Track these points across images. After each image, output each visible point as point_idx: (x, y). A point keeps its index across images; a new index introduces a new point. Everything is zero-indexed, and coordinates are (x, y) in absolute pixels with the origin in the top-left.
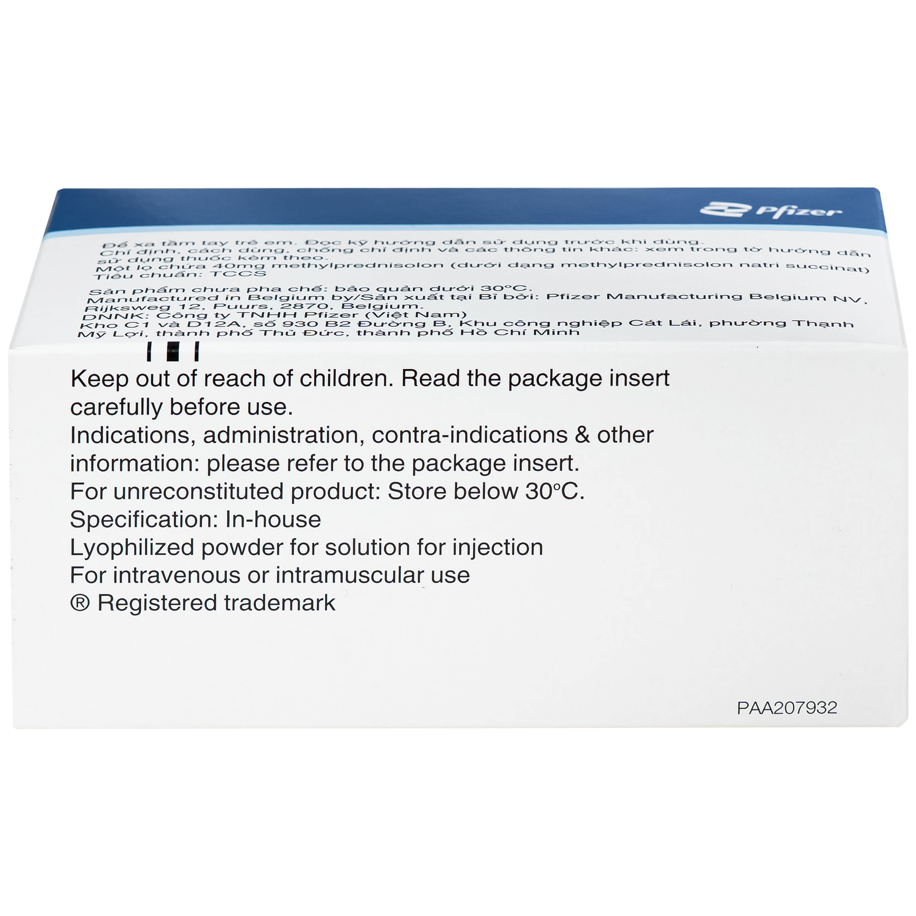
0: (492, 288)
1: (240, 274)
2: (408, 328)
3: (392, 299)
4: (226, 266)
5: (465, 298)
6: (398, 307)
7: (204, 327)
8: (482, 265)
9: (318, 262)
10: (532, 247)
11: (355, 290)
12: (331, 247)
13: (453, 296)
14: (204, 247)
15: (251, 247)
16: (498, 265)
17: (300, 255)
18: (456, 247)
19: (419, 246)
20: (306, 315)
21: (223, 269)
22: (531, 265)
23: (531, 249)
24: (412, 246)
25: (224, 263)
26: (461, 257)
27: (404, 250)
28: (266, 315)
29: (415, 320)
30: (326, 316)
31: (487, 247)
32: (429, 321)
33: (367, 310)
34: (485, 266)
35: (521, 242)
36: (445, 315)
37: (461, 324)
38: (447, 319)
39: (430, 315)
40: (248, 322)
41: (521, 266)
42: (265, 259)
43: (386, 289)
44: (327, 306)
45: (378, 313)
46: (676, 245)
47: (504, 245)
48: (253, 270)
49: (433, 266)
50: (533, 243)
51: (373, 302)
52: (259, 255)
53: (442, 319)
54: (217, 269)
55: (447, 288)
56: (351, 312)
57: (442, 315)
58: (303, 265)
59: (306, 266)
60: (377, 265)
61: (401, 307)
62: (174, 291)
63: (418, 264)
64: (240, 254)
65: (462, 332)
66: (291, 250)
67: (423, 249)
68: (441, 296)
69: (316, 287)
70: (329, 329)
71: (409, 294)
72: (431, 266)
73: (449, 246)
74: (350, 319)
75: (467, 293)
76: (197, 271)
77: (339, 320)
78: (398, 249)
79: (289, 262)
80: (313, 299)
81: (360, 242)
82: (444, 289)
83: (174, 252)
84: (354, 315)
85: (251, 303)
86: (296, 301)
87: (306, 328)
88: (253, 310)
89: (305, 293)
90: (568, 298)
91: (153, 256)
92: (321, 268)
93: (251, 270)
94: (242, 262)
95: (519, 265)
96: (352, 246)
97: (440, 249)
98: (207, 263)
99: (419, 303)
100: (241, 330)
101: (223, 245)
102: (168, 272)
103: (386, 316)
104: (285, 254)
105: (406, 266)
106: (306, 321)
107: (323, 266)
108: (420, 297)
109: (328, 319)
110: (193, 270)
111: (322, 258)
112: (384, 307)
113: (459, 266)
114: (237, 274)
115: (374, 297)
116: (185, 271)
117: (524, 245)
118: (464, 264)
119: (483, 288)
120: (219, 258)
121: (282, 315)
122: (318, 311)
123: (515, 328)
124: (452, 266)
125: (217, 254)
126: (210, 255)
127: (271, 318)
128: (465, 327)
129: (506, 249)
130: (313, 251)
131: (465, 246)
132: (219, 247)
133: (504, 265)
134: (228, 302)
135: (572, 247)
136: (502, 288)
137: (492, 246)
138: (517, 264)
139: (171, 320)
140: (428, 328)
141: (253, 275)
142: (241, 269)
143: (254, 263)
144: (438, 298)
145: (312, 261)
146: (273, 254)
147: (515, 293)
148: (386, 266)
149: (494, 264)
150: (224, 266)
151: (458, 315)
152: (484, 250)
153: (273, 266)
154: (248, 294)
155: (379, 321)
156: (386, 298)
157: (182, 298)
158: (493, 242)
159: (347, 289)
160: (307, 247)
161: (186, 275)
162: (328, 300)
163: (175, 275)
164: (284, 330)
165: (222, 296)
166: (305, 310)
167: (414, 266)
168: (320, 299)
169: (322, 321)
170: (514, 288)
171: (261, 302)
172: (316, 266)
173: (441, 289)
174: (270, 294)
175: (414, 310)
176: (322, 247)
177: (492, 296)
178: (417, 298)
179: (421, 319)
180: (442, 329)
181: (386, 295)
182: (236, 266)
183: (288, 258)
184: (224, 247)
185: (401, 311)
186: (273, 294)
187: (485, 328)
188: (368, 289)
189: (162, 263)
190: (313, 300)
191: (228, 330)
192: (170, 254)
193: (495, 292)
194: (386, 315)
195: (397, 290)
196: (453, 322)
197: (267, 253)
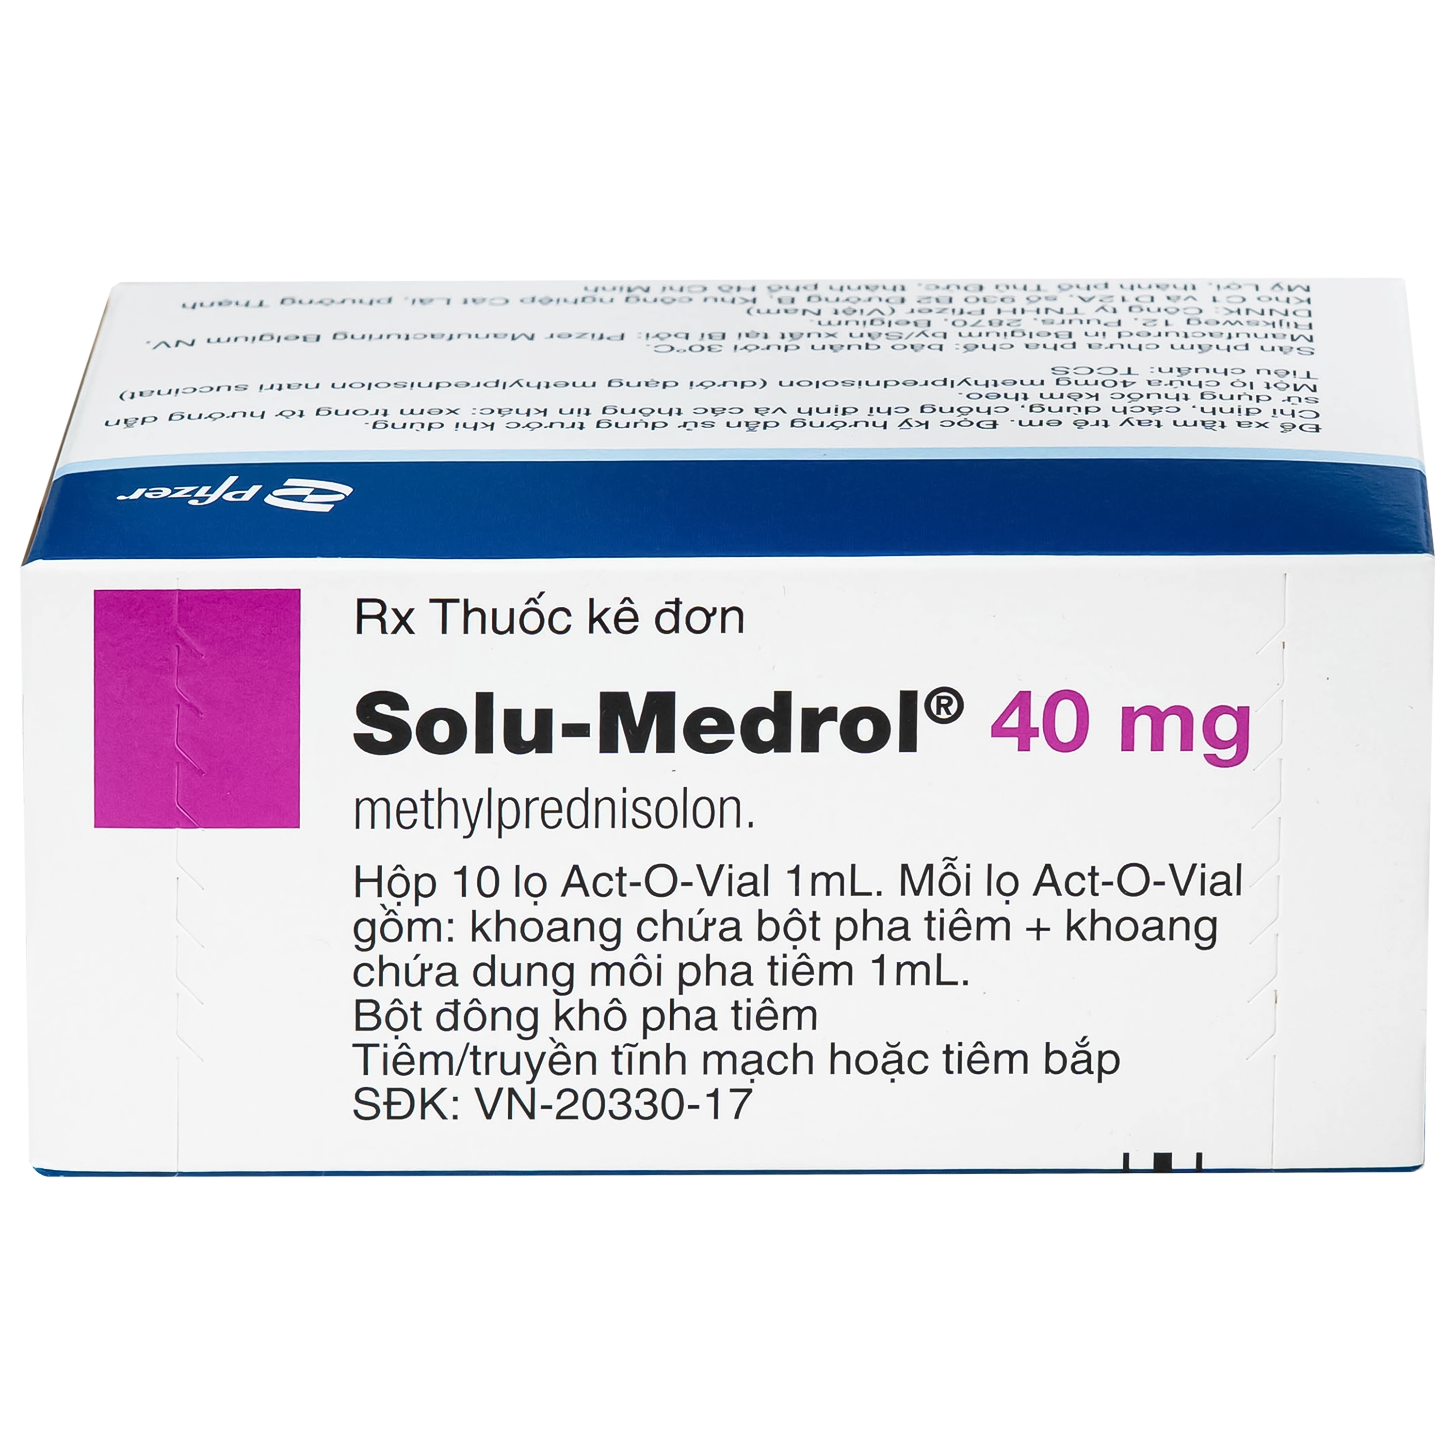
0: (706, 349)
1: (1092, 371)
2: (832, 295)
3: (856, 334)
4: (1116, 383)
5: (747, 335)
6: (847, 323)
7: (1130, 296)
8: (719, 384)
9: (974, 389)
10: (638, 417)
11: (912, 347)
12: (955, 417)
13: (766, 337)
14: (1158, 416)
15: (1082, 416)
16: (694, 385)
17: (1002, 402)
18: (758, 417)
19: (816, 418)
20: (983, 312)
21: (1118, 378)
22: (643, 384)
23: (640, 414)
24: (829, 419)
25: (1120, 388)
26: (750, 398)
27: (840, 411)
28: (1042, 311)
29: (822, 305)
30: (953, 311)
31: (709, 417)
32: (801, 303)
33: (894, 318)
34: (714, 384)
35: (654, 426)
36: (778, 312)
37: (754, 301)
38: (774, 306)
39: (800, 312)
40: (1068, 302)
41: (658, 383)
42: (1057, 395)
43: (867, 348)
44: (953, 323)
45: (876, 315)
46: (409, 419)
47: (681, 420)
48: (1072, 377)
49: (795, 384)
50: (635, 425)
51: (884, 329)
52: (1066, 402)
53: (782, 307)
54: (1129, 378)
55: (774, 349)
56: (916, 316)
57: (782, 311)
58: (996, 385)
59: (991, 383)
60: (882, 384)
61: (843, 323)
62: (1187, 346)
63: (817, 387)
64: (1097, 404)
65: (753, 289)
66: (1018, 410)
67: (810, 412)
68: (783, 337)
69: (972, 350)
70: (948, 294)
71: (831, 341)
72: (798, 384)
73: (768, 417)
74: (917, 306)
75: (745, 341)
76: (1158, 376)
77: (933, 305)
78: (850, 413)
79: (1019, 389)
80: (975, 333)
81: (911, 426)
82: (779, 348)
83: (1202, 409)
84: (912, 311)
85: (1067, 327)
86: (1001, 330)
87: (981, 295)
88: (1061, 317)
89: (989, 342)
90: (593, 335)
91: (1235, 403)
92: (968, 380)
93: (1077, 377)
94: (1093, 390)
95: (661, 385)
96: (923, 418)
97: (784, 412)
98: (1146, 389)
99: (816, 328)
100: (1075, 291)
101: (1127, 420)
102: (1202, 376)
103: (864, 311)
104: (1028, 404)
105: (837, 383)
106: (981, 305)
107: (964, 383)
108: (814, 336)
109: (950, 306)
110: (1166, 378)
111: (968, 396)
112: (868, 323)
113: (755, 384)
114: (1096, 371)
115: (883, 336)
116: (1178, 376)
117: (650, 420)
118: (747, 386)
119: (719, 348)
120: (1129, 396)
121: (1019, 311)
122: (965, 317)
123: (677, 295)
124: (765, 383)
125: (1133, 404)
126: (1144, 402)
127: (1034, 307)
128: (750, 295)
129: (679, 413)
130: (984, 409)
131: (742, 418)
132: (1135, 417)
133: (684, 384)
134: (1101, 329)
135: (574, 418)
136: (690, 349)
137: (700, 419)
138: (665, 386)
139: (1180, 304)
140: (804, 294)
141: (1072, 367)
142: (1091, 379)
143: (1073, 388)
144: (787, 336)
145: (984, 391)
146: (1047, 403)
147: (672, 341)
148: (867, 383)
149: (700, 387)
150: (1118, 383)
151: (759, 311)
152: (713, 410)
153: (1042, 383)
154: (1074, 341)
155: (875, 304)
156: (866, 335)
157: (1172, 335)
158: (699, 425)
159: (926, 347)
160: (993, 416)
161: (1175, 370)
162: (952, 332)
163: (1191, 371)
164: (1011, 292)
165: (1112, 337)
166: (985, 319)
167: (824, 384)
168: (965, 333)
169: (958, 304)
170: (672, 348)
171: (1052, 329)
172: (976, 382)
173: (783, 348)
174: (1041, 341)
175: (824, 318)
176: (970, 417)
177: (706, 337)
178: (820, 335)
179: (813, 306)
180: (783, 293)
181: (866, 339)
182: (1100, 383)
183: (1021, 396)
184: (1126, 417)
185: (843, 317)
186: (1036, 339)
187: (720, 295)
188: (893, 347)
189: (1218, 391)
190: (975, 331)
191: (1093, 292)
192: (1208, 405)
193: (703, 343)
194: (866, 312)
195: (849, 347)
196: (765, 301)
197: (1055, 404)
